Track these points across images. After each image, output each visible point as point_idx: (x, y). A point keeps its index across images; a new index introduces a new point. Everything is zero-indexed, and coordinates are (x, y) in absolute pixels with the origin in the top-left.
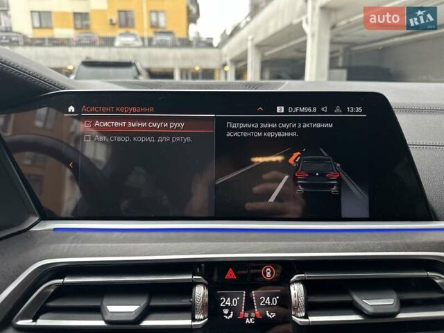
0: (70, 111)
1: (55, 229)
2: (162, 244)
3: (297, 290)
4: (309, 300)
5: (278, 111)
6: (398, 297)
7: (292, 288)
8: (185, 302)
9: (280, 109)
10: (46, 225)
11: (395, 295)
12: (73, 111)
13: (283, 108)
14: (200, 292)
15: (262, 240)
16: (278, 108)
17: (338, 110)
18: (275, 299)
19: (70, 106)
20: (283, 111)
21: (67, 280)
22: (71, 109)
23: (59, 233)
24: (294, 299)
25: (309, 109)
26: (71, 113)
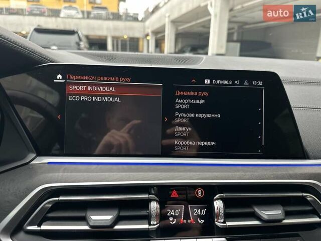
0: (58, 78)
1: (49, 163)
2: (128, 173)
3: (218, 205)
4: (227, 211)
5: (206, 83)
6: (283, 210)
7: (215, 203)
8: (144, 213)
9: (207, 81)
10: (42, 160)
11: (282, 208)
12: (61, 78)
13: (209, 80)
14: (154, 206)
15: (195, 171)
17: (246, 83)
18: (204, 210)
19: (58, 75)
20: (209, 83)
21: (61, 198)
23: (52, 165)
24: (216, 211)
25: (226, 82)
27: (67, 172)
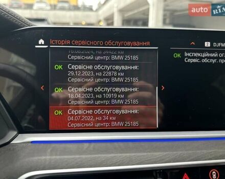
0: (40, 43)
1: (32, 142)
5: (206, 46)
9: (208, 44)
10: (25, 138)
12: (43, 43)
13: (209, 43)
16: (206, 43)
19: (39, 40)
20: (209, 45)
22: (41, 41)
26: (41, 45)
27: (56, 155)
